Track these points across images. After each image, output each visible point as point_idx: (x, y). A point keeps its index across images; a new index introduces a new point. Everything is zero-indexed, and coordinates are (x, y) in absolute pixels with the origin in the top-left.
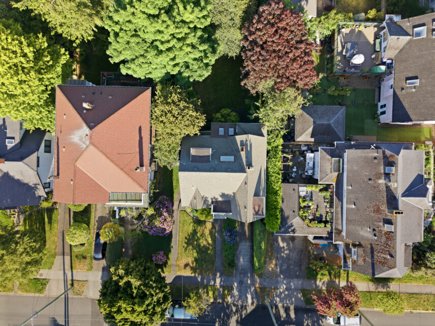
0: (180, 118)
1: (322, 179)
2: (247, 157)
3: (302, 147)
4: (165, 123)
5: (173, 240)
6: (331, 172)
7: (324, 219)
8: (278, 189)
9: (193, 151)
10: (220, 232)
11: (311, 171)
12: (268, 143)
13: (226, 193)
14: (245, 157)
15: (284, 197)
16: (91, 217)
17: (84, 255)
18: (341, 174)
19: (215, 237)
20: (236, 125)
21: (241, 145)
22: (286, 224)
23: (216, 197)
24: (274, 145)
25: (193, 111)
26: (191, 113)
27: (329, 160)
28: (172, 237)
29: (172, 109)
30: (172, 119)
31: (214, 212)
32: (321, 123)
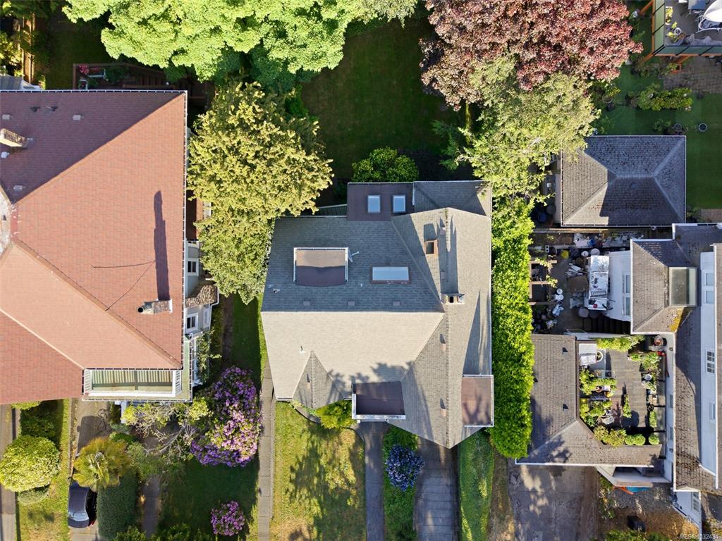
0: (261, 166)
1: (642, 322)
2: (443, 270)
3: (576, 241)
4: (220, 182)
5: (261, 473)
6: (667, 304)
7: (642, 424)
8: (523, 349)
9: (300, 256)
10: (376, 453)
11: (604, 301)
12: (493, 231)
13: (389, 365)
14: (438, 269)
15: (539, 370)
16: (64, 420)
17: (48, 512)
18: (693, 308)
19: (364, 465)
20: (410, 187)
21: (427, 238)
22: (545, 437)
23: (364, 374)
24: (510, 237)
25: (298, 150)
26: (290, 152)
27: (658, 272)
28: (258, 468)
29: (239, 143)
30: (240, 170)
31: (358, 412)
32: (629, 176)
